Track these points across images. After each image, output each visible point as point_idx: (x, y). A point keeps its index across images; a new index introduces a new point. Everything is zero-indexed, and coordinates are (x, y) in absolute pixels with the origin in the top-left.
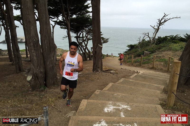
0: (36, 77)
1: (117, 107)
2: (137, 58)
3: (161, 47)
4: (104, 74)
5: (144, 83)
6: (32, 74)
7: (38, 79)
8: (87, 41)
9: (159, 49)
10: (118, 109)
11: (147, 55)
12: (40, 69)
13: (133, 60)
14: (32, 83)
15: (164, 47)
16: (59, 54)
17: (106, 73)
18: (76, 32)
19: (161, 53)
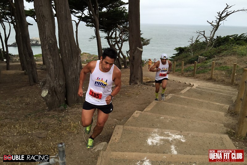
0: (54, 92)
1: (165, 138)
2: (188, 65)
3: (221, 50)
4: (145, 87)
5: (201, 100)
6: (48, 88)
7: (56, 95)
8: (121, 42)
9: (219, 52)
10: (167, 141)
11: (202, 61)
12: (59, 81)
13: (183, 68)
14: (49, 100)
15: (226, 50)
16: (85, 61)
17: (147, 86)
18: (107, 30)
19: (222, 59)
